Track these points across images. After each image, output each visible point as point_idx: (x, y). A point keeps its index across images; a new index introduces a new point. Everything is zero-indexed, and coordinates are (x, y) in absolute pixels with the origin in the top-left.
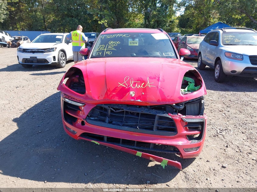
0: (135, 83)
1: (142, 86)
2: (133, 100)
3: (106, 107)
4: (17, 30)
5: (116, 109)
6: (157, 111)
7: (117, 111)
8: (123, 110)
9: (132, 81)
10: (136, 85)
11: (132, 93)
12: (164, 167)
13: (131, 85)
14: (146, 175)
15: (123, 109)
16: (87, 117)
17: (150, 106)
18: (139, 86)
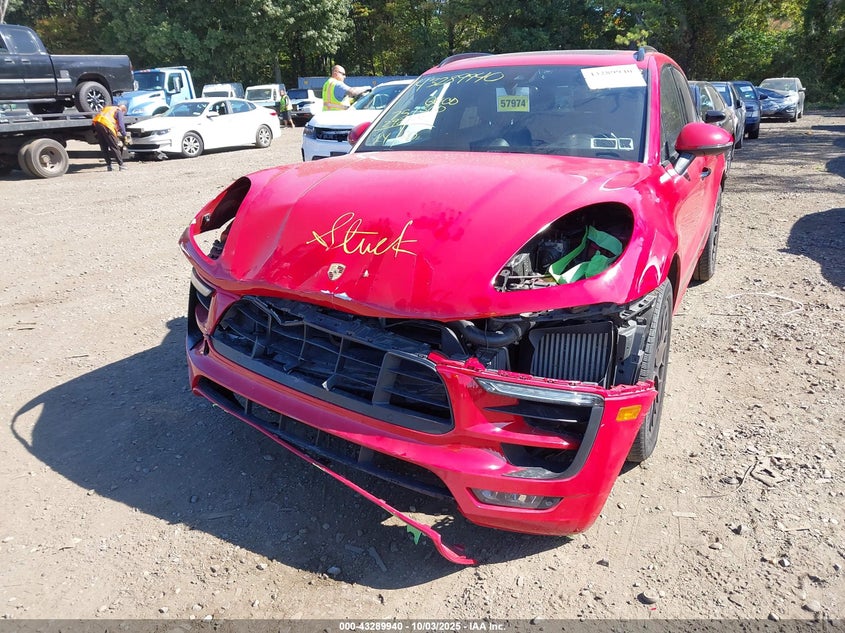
0: (357, 239)
1: (375, 250)
2: (328, 292)
3: (263, 306)
4: (372, 73)
5: (285, 316)
6: (401, 340)
7: (288, 324)
8: (301, 323)
9: (353, 230)
10: (361, 245)
11: (335, 271)
12: (416, 540)
13: (345, 244)
14: (347, 547)
15: (300, 319)
16: (217, 332)
17: (387, 319)
18: (368, 248)
